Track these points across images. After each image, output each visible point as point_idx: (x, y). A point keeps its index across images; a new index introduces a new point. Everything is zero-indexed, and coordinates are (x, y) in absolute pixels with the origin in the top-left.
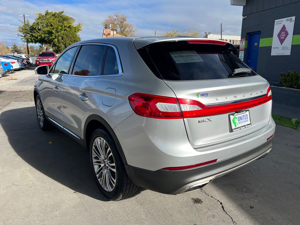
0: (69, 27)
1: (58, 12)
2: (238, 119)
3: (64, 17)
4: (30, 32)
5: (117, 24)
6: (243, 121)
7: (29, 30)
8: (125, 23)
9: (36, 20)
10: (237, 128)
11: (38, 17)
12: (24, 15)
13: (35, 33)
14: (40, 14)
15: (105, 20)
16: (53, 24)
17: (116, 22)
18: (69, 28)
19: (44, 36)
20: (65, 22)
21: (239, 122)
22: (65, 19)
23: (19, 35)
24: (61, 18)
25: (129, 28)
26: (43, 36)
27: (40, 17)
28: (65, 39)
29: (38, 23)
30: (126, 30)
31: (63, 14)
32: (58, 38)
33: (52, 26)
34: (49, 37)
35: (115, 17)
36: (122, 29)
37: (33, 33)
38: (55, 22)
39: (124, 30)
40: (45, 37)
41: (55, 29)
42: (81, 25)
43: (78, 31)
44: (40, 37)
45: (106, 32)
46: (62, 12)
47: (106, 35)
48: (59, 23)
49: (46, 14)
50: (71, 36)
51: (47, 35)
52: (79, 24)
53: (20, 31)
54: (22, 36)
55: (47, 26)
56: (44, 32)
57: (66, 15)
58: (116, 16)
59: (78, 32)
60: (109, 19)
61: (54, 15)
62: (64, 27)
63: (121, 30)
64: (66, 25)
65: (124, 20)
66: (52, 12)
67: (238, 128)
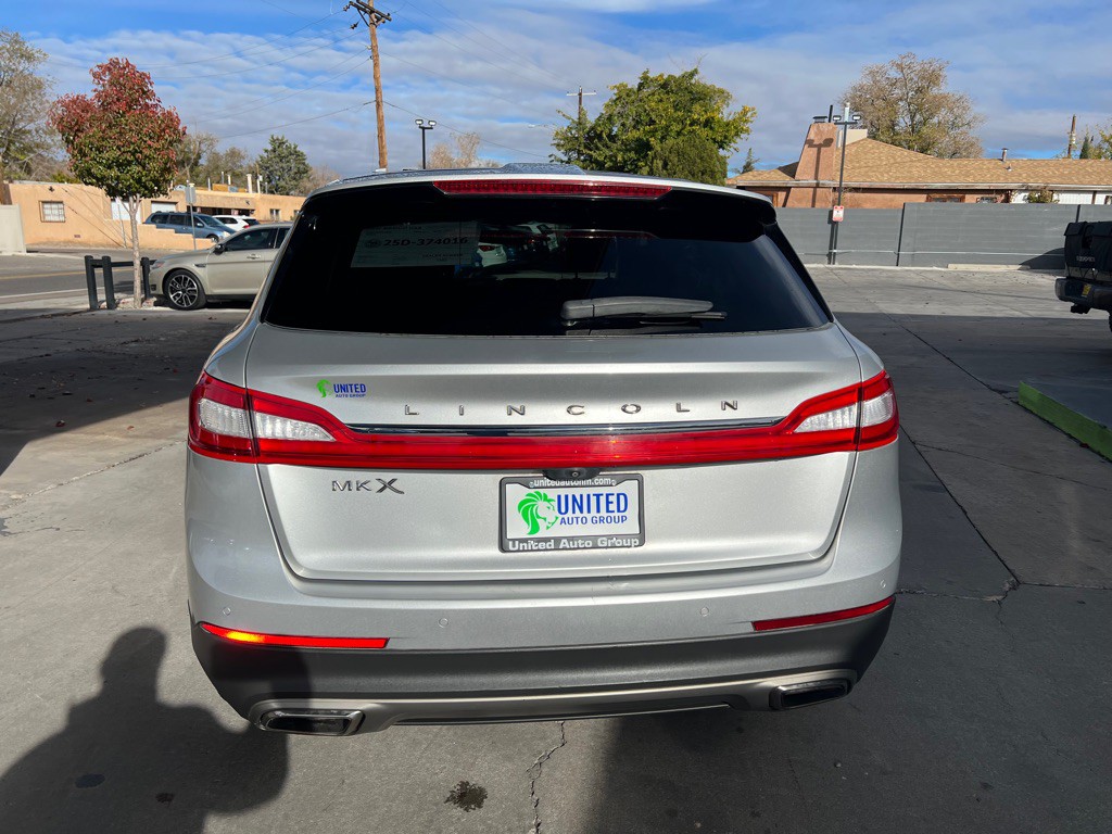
0: (708, 123)
1: (677, 74)
2: (555, 504)
3: (694, 90)
4: (586, 147)
5: (901, 99)
6: (589, 516)
7: (583, 140)
8: (935, 91)
9: (607, 106)
10: (539, 540)
11: (614, 98)
12: (580, 94)
13: (597, 148)
14: (622, 85)
15: (855, 89)
16: (654, 117)
17: (897, 92)
18: (705, 126)
19: (623, 158)
20: (697, 107)
21: (561, 516)
22: (700, 96)
23: (553, 158)
24: (686, 94)
25: (951, 110)
26: (619, 158)
27: (623, 96)
28: (674, 165)
29: (611, 115)
30: (935, 120)
31: (693, 81)
32: (652, 163)
33: (652, 122)
34: (638, 160)
35: (894, 74)
36: (918, 116)
37: (591, 150)
38: (662, 109)
39: (924, 123)
40: (625, 161)
41: (659, 135)
42: (749, 114)
43: (737, 135)
44: (611, 161)
45: (816, 134)
46: (692, 75)
47: (815, 146)
48: (676, 110)
49: (641, 86)
50: (693, 153)
51: (632, 155)
52: (745, 112)
53: (558, 145)
54: (562, 162)
55: (637, 123)
56: (626, 145)
57: (702, 82)
58: (901, 68)
59: (738, 140)
60: (868, 82)
61: (664, 86)
62: (691, 125)
63: (912, 120)
64: (696, 117)
65: (932, 78)
66: (661, 76)
67: (546, 540)
